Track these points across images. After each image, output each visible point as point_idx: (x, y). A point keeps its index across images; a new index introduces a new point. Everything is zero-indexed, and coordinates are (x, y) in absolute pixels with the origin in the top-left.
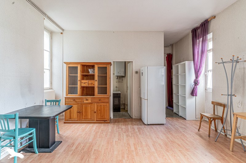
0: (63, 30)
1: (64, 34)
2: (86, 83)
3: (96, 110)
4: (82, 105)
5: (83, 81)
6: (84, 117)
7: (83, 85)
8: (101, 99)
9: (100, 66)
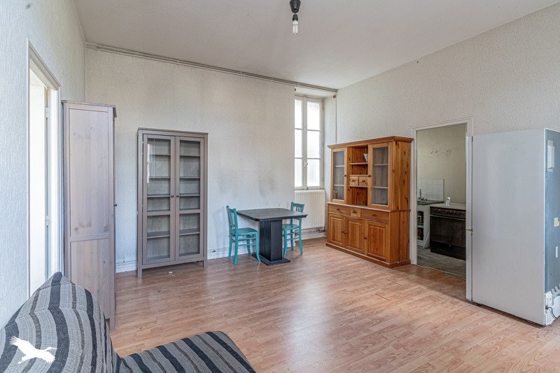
0: (336, 91)
1: (337, 97)
2: (356, 180)
3: (366, 234)
4: (348, 220)
5: (353, 177)
6: (350, 243)
7: (353, 184)
8: (377, 214)
9: (376, 146)
